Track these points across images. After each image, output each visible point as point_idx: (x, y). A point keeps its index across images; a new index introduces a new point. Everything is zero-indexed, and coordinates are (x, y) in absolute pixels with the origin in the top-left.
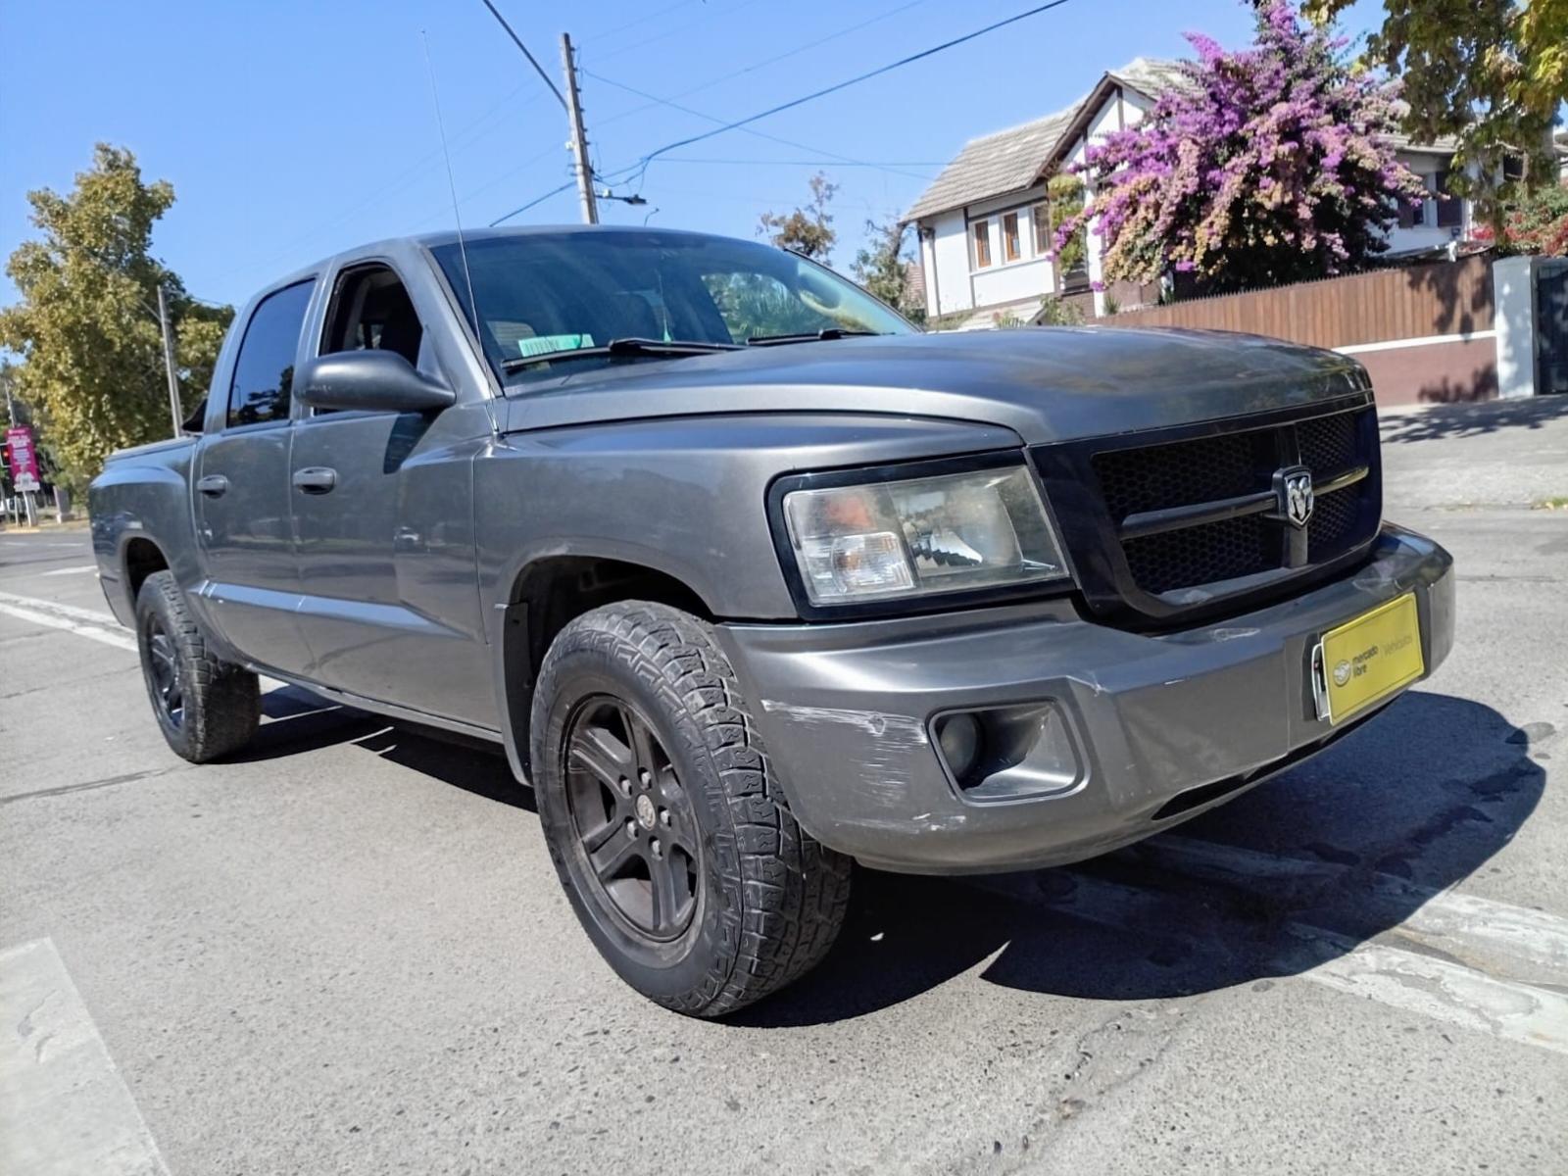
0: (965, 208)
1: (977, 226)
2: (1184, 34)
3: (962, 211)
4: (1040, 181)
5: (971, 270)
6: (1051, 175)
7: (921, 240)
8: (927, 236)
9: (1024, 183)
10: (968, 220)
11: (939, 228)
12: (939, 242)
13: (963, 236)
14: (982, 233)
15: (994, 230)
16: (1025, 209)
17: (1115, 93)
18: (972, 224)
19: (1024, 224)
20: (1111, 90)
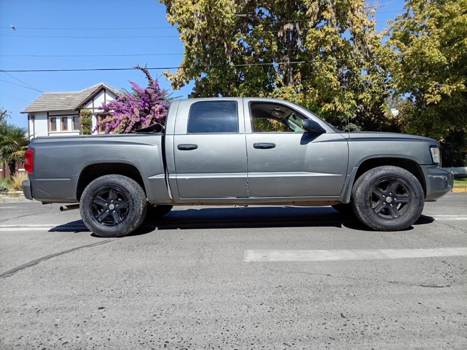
0: (48, 112)
1: (51, 118)
2: (129, 81)
3: (46, 113)
4: (78, 109)
5: (48, 131)
6: (82, 109)
7: (29, 119)
8: (32, 118)
9: (72, 109)
10: (48, 116)
11: (36, 116)
12: (36, 121)
13: (46, 121)
14: (53, 121)
15: (58, 121)
16: (71, 116)
17: (103, 91)
18: (50, 118)
19: (70, 121)
20: (103, 89)
